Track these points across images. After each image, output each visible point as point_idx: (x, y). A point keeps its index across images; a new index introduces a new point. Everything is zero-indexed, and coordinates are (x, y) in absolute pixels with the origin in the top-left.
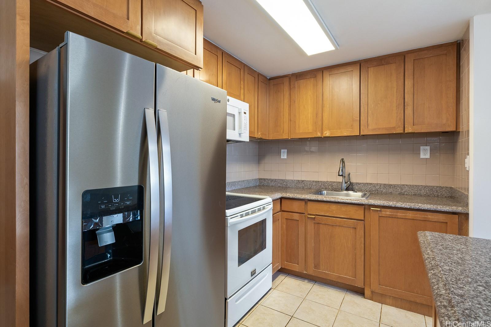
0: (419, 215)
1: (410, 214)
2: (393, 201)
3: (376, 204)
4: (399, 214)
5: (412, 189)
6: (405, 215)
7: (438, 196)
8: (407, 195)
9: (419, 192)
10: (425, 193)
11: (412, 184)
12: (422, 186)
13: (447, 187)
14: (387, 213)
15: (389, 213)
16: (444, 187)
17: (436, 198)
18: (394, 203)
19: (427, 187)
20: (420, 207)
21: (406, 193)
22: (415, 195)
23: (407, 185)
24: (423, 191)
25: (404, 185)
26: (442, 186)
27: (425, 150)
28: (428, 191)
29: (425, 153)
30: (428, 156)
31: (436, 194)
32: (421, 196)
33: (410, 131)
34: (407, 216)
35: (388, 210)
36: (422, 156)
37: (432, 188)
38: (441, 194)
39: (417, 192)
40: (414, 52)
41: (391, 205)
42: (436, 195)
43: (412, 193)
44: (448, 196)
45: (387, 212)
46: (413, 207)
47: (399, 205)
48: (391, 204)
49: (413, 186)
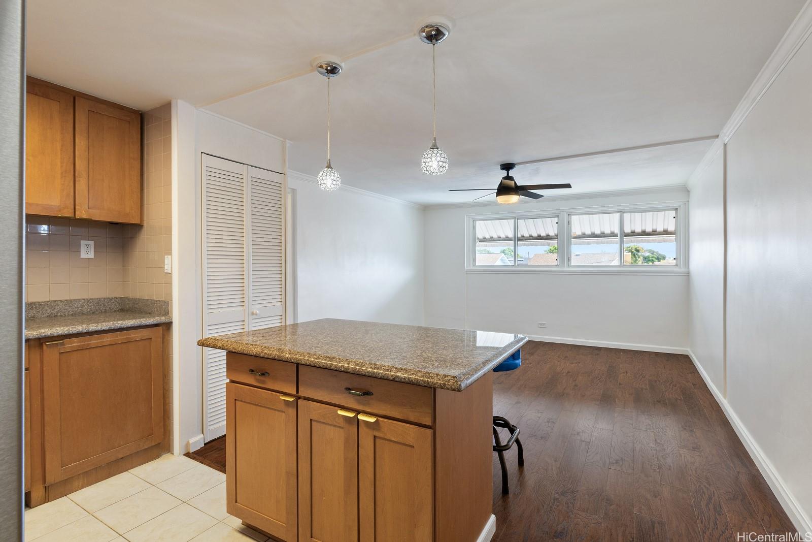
0: (120, 337)
1: (108, 339)
2: (82, 323)
3: (55, 334)
4: (92, 342)
5: (70, 306)
6: (101, 341)
7: (106, 311)
8: (61, 316)
9: (80, 309)
10: (88, 310)
11: (69, 299)
12: (84, 299)
13: (116, 298)
14: (74, 345)
15: (77, 344)
16: (112, 298)
17: (103, 314)
18: (84, 326)
19: (91, 301)
20: (122, 326)
21: (59, 314)
22: (74, 315)
23: (61, 301)
24: (86, 307)
25: (56, 301)
26: (110, 296)
27: (88, 246)
28: (92, 307)
29: (87, 251)
30: (91, 255)
31: (103, 309)
32: (83, 314)
33: (84, 217)
34: (103, 342)
35: (76, 339)
36: (83, 255)
37: (97, 302)
38: (110, 308)
39: (77, 309)
40: (87, 99)
41: (81, 330)
42: (103, 311)
43: (69, 312)
44: (118, 309)
45: (73, 343)
46: (113, 327)
47: (93, 327)
48: (80, 328)
49: (71, 300)
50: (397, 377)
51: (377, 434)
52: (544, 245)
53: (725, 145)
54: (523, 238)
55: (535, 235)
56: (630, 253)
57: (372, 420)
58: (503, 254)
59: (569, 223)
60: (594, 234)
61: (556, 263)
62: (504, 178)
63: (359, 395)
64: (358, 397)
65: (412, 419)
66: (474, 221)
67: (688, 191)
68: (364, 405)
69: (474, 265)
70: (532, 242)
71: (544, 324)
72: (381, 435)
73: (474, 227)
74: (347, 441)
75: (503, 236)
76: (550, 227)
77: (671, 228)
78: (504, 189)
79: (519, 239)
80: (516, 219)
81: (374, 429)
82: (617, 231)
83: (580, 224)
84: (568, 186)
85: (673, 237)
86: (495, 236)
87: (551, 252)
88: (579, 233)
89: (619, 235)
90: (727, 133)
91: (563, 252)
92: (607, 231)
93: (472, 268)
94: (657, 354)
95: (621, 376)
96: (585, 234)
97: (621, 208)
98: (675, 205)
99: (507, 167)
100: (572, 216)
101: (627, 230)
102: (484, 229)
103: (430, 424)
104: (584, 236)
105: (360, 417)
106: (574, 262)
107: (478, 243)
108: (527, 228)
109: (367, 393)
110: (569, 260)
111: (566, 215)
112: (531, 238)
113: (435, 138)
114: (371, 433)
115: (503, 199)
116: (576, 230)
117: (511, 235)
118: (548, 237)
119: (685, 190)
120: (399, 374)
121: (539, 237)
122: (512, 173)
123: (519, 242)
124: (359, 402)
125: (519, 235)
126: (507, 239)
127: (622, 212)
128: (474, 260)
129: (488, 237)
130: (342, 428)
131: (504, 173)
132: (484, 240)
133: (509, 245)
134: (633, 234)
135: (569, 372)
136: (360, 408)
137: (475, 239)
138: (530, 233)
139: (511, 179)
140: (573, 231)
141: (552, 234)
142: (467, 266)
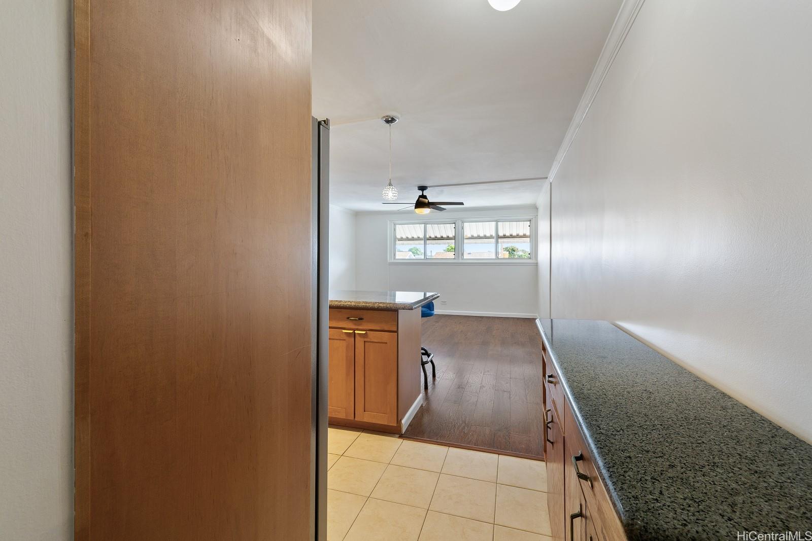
50: (380, 306)
51: (366, 340)
52: (445, 244)
53: (551, 183)
54: (430, 239)
55: (439, 236)
56: (508, 252)
57: (364, 332)
58: (411, 253)
59: (463, 228)
60: (479, 236)
61: (453, 257)
62: (420, 197)
63: (356, 320)
64: (354, 322)
65: (386, 329)
66: (395, 225)
67: (537, 209)
68: (358, 325)
69: (395, 259)
70: (437, 241)
71: (445, 302)
72: (369, 340)
73: (395, 230)
74: (347, 347)
75: (415, 237)
76: (449, 231)
77: (528, 233)
78: (420, 204)
79: (427, 239)
80: (425, 224)
81: (364, 337)
82: (494, 235)
83: (470, 229)
84: (462, 204)
85: (528, 240)
86: (410, 237)
87: (448, 250)
88: (469, 236)
89: (495, 237)
90: (552, 176)
91: (458, 250)
92: (488, 235)
93: (393, 261)
94: (518, 319)
95: (495, 332)
96: (473, 236)
97: (496, 219)
98: (529, 217)
99: (422, 188)
100: (465, 224)
101: (501, 234)
102: (403, 231)
103: (396, 330)
104: (472, 238)
105: (356, 332)
106: (466, 256)
107: (398, 242)
108: (434, 231)
109: (361, 319)
110: (463, 254)
111: (460, 223)
112: (436, 239)
113: (390, 180)
114: (363, 340)
115: (419, 211)
116: (468, 233)
117: (422, 236)
118: (448, 238)
119: (535, 208)
120: (381, 305)
121: (442, 238)
122: (425, 193)
123: (428, 242)
124: (355, 325)
125: (428, 237)
126: (419, 239)
127: (497, 221)
128: (395, 255)
129: (404, 237)
130: (344, 340)
131: (420, 193)
132: (402, 239)
133: (420, 244)
134: (505, 237)
135: (462, 331)
136: (356, 327)
137: (395, 239)
138: (436, 235)
139: (425, 197)
140: (465, 234)
141: (451, 236)
142: (389, 260)
